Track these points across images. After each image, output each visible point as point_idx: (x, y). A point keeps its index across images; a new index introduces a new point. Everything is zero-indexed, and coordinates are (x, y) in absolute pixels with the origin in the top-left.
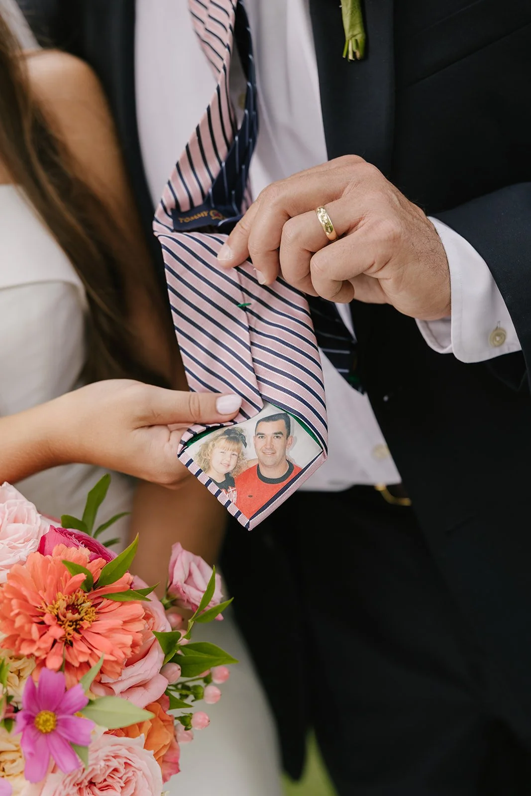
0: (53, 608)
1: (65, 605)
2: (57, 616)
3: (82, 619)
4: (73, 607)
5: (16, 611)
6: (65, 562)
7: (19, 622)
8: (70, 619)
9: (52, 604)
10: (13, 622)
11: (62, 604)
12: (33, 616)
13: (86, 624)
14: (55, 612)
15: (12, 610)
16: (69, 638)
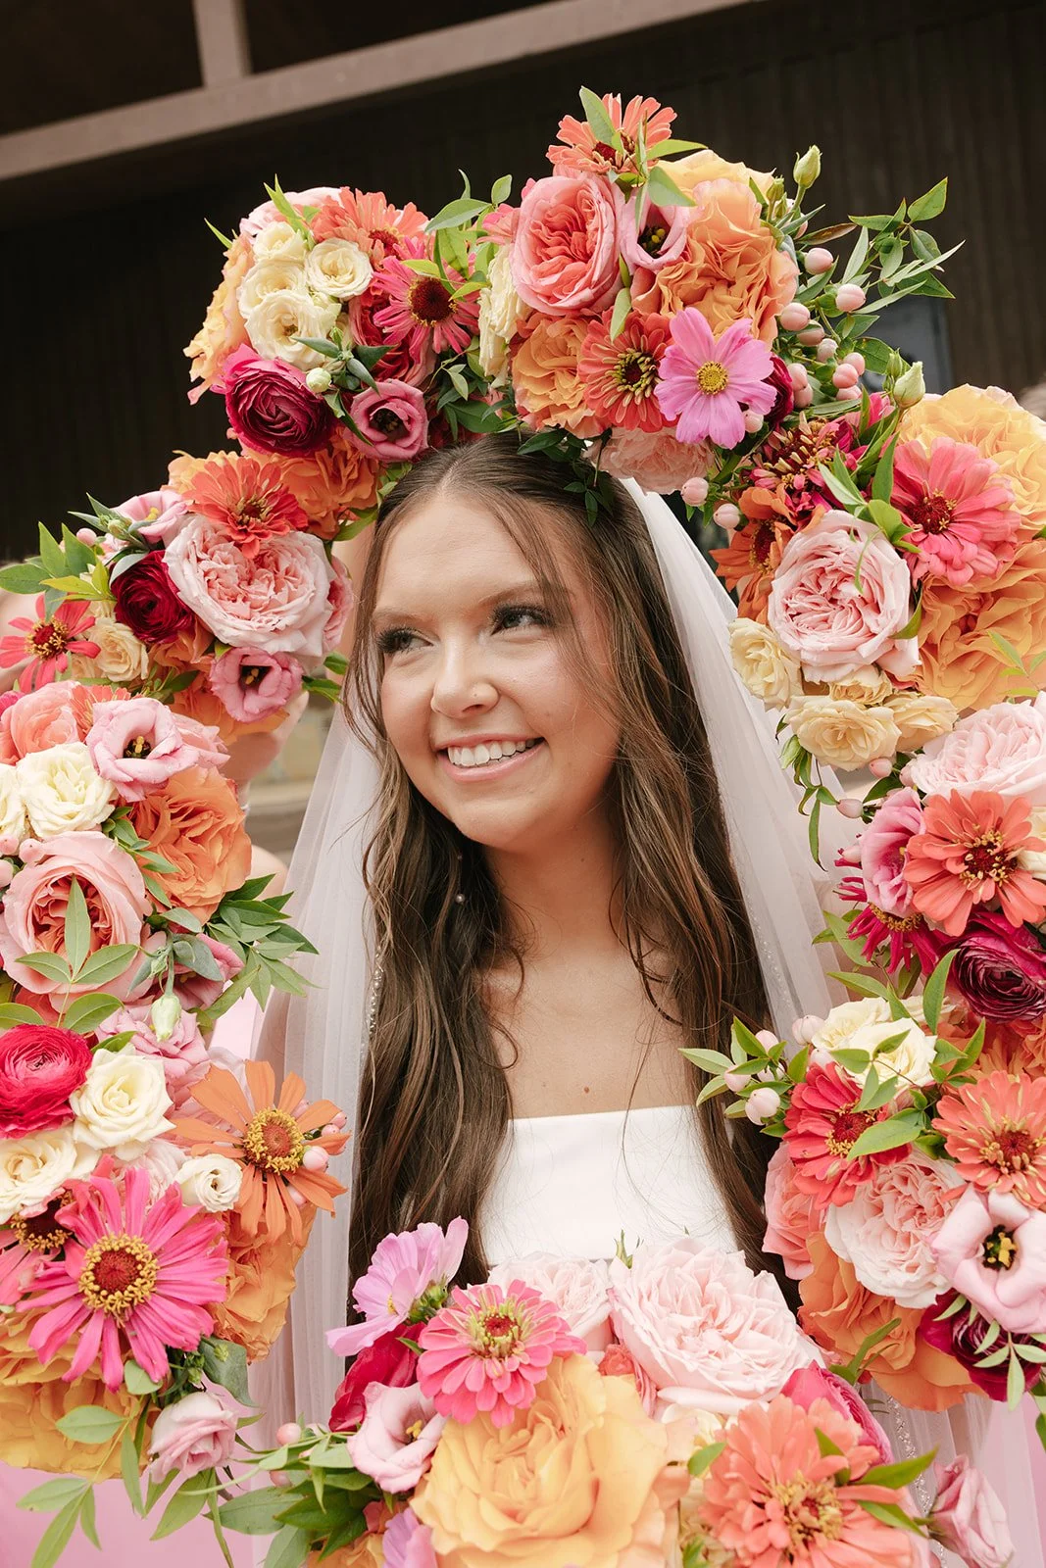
0: (785, 1492)
1: (802, 1498)
2: (786, 1508)
3: (819, 1530)
4: (811, 1503)
5: (734, 1475)
6: (818, 1432)
7: (734, 1491)
8: (803, 1521)
9: (785, 1484)
10: (727, 1488)
11: (799, 1494)
12: (752, 1489)
13: (821, 1539)
14: (787, 1500)
15: (728, 1470)
16: (792, 1550)
